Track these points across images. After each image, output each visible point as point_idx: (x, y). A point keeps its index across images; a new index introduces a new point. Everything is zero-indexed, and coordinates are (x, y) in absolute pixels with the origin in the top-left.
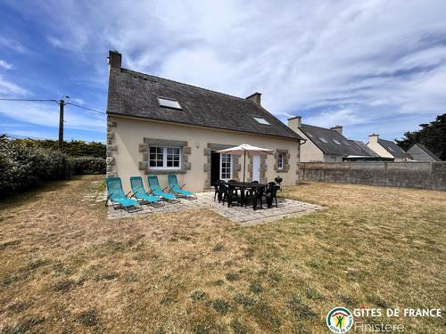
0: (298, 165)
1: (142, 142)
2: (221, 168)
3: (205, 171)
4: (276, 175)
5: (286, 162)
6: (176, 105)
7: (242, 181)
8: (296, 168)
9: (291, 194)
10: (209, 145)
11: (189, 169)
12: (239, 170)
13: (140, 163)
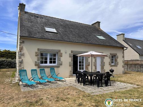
0: (123, 62)
1: (37, 51)
2: (78, 64)
3: (70, 66)
4: (110, 68)
5: (116, 61)
6: (54, 30)
7: (90, 71)
8: (122, 64)
9: (119, 79)
10: (72, 52)
11: (61, 65)
12: (89, 65)
13: (36, 62)
